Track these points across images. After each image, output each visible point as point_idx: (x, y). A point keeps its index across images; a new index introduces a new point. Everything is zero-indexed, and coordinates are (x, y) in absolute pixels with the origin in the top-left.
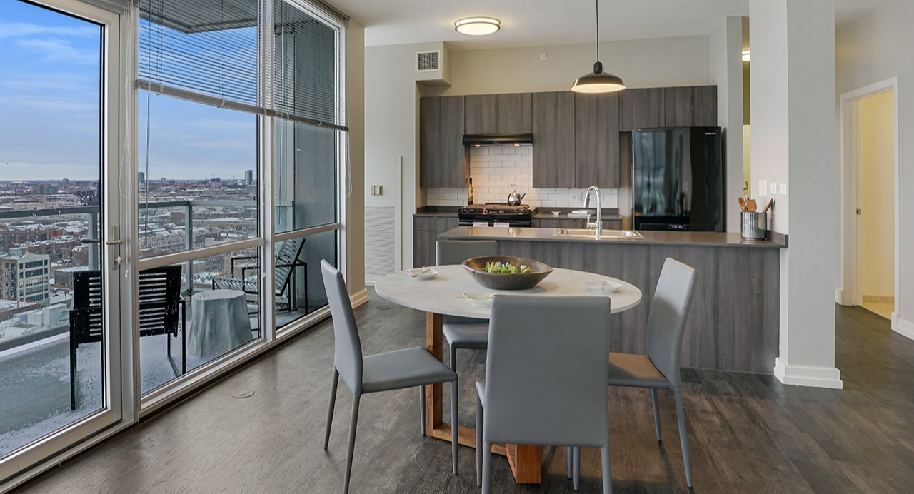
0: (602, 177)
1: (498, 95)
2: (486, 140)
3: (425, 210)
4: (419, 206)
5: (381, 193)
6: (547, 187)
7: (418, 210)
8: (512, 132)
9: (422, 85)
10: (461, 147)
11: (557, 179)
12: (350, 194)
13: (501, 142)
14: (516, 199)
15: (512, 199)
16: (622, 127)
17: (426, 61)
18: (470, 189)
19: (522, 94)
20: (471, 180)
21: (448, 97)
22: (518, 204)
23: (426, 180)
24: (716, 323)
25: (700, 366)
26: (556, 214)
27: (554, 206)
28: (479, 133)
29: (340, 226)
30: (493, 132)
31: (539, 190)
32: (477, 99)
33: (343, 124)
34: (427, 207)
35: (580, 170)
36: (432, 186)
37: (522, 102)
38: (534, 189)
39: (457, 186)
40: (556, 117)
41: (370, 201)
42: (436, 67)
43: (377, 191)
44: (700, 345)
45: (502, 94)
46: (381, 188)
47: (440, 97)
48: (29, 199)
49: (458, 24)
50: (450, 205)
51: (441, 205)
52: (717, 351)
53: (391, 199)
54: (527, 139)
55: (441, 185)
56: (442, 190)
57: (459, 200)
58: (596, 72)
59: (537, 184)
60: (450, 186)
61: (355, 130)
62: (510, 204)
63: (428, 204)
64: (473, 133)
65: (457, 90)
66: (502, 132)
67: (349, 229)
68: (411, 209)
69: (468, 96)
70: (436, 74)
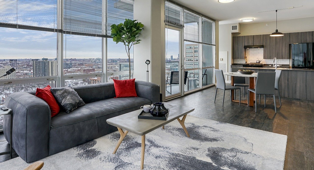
0: (284, 56)
1: (254, 35)
2: (250, 47)
3: (233, 64)
4: (232, 63)
5: (222, 60)
6: (267, 59)
7: (232, 64)
8: (257, 44)
9: (233, 34)
10: (244, 49)
11: (270, 57)
12: (216, 60)
13: (254, 47)
14: (258, 62)
15: (257, 62)
16: (290, 43)
17: (234, 28)
18: (246, 59)
19: (260, 35)
20: (246, 57)
21: (240, 36)
22: (259, 63)
23: (234, 57)
24: (306, 89)
25: (302, 98)
26: (270, 66)
27: (270, 64)
28: (248, 45)
29: (214, 67)
30: (252, 45)
31: (266, 60)
32: (248, 37)
33: (214, 44)
34: (234, 64)
35: (277, 55)
36: (236, 58)
37: (260, 37)
38: (264, 59)
39: (242, 59)
40: (270, 41)
41: (220, 62)
42: (237, 29)
43: (221, 59)
44: (302, 94)
45: (255, 35)
46: (222, 59)
47: (238, 37)
48: (110, 64)
49: (242, 20)
50: (240, 63)
51: (238, 63)
52: (306, 95)
53: (225, 61)
54: (262, 46)
55: (238, 58)
56: (238, 59)
57: (243, 62)
58: (276, 32)
59: (265, 58)
60: (241, 58)
61: (217, 45)
62: (257, 63)
63: (235, 63)
64: (247, 45)
65: (242, 34)
66: (255, 45)
67: (216, 68)
68: (230, 64)
69: (245, 36)
70: (237, 31)
